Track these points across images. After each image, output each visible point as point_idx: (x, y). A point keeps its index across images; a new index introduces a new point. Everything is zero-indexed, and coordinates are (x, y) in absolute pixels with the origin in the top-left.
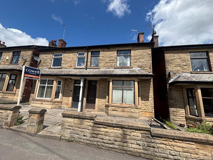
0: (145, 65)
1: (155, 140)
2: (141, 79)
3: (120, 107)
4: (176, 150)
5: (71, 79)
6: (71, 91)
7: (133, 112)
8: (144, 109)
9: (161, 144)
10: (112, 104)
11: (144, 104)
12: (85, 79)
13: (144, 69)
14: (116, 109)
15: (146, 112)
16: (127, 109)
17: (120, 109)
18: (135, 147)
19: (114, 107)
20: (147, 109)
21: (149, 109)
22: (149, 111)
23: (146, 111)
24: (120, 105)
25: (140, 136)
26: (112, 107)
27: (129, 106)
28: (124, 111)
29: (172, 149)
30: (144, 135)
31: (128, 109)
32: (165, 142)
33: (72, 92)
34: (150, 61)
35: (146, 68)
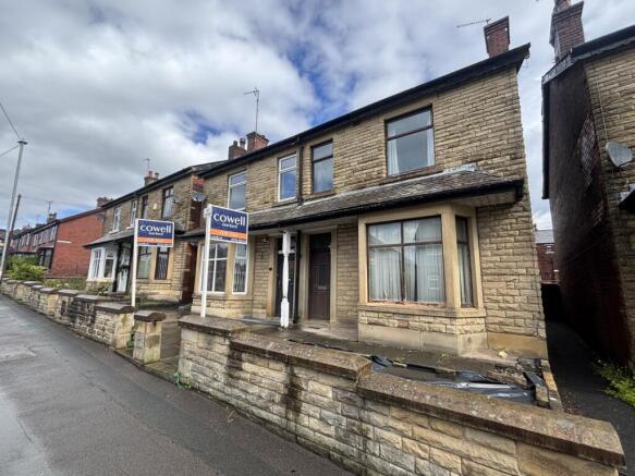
0: (491, 150)
1: (371, 414)
2: (477, 208)
3: (394, 313)
4: (436, 458)
5: (268, 238)
6: (271, 269)
7: (440, 332)
8: (497, 320)
9: (387, 428)
10: (370, 304)
11: (498, 302)
12: (299, 232)
13: (486, 164)
14: (381, 321)
15: (506, 332)
16: (417, 319)
17: (395, 322)
18: (317, 428)
19: (376, 315)
20: (512, 320)
21: (521, 322)
22: (522, 330)
23: (506, 328)
24: (392, 305)
25: (330, 395)
26: (368, 314)
27: (426, 308)
28: (407, 328)
29: (422, 454)
30: (339, 392)
31: (422, 319)
32: (400, 426)
33: (272, 272)
34: (511, 131)
35: (496, 160)
